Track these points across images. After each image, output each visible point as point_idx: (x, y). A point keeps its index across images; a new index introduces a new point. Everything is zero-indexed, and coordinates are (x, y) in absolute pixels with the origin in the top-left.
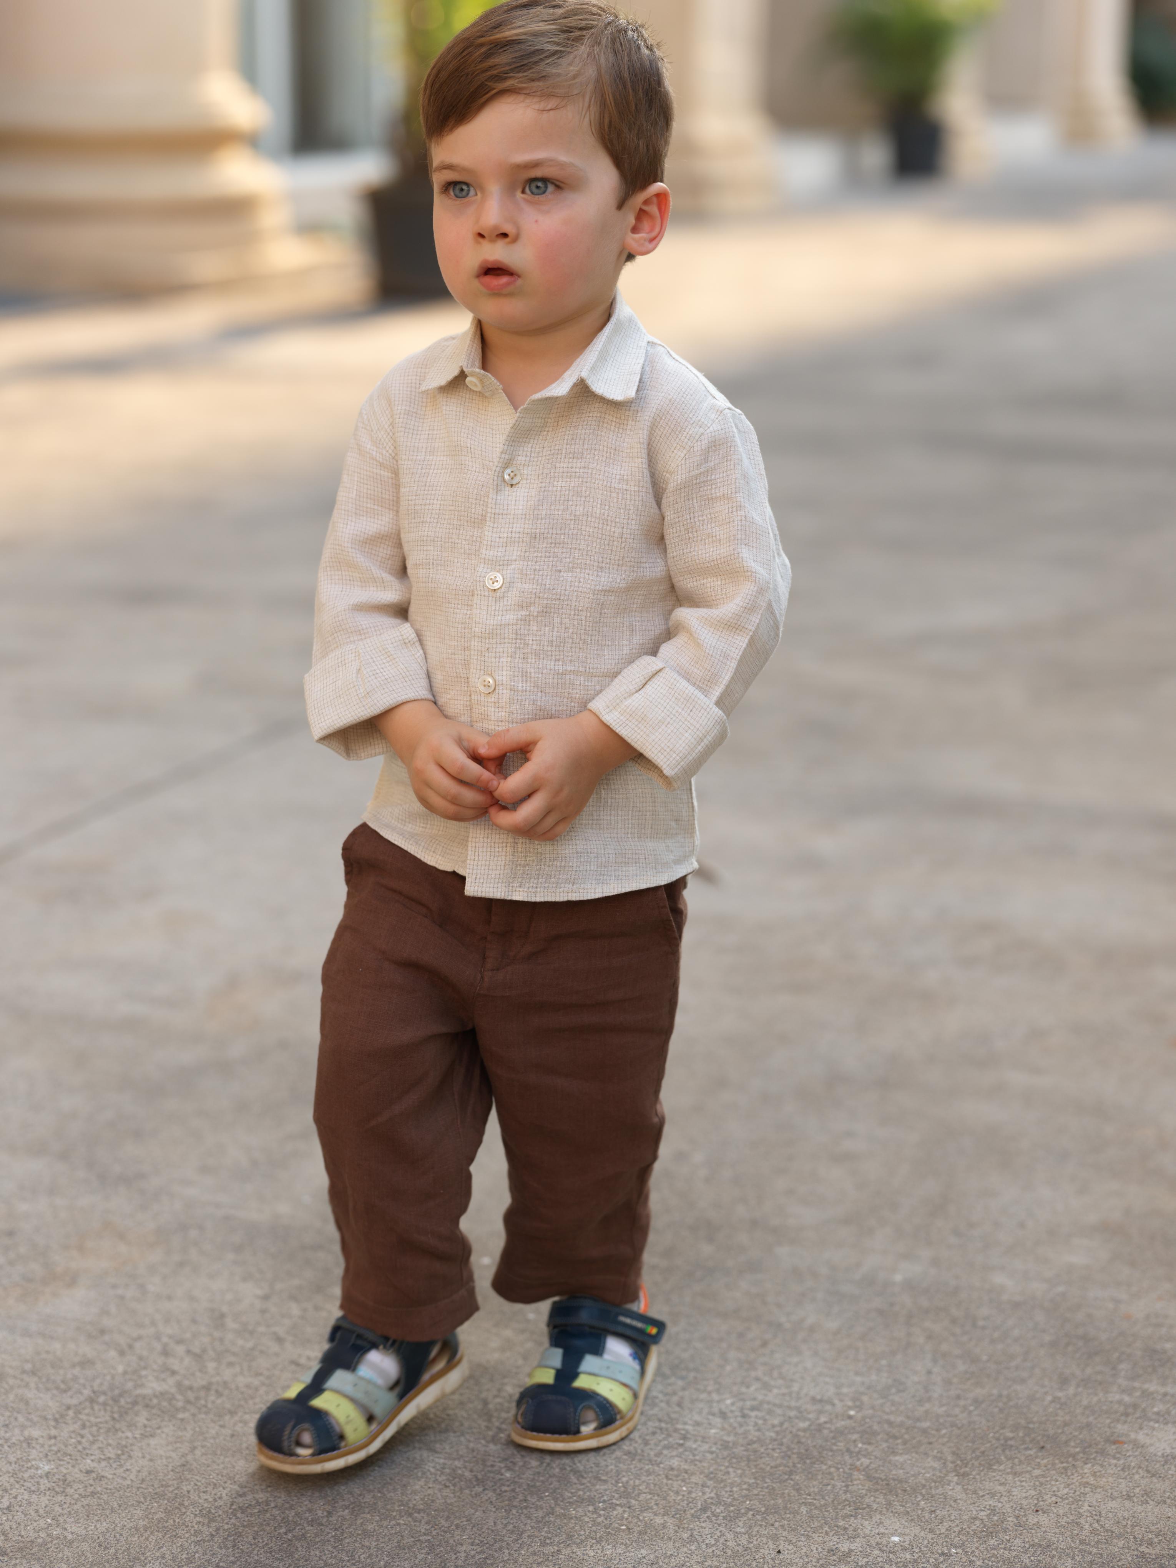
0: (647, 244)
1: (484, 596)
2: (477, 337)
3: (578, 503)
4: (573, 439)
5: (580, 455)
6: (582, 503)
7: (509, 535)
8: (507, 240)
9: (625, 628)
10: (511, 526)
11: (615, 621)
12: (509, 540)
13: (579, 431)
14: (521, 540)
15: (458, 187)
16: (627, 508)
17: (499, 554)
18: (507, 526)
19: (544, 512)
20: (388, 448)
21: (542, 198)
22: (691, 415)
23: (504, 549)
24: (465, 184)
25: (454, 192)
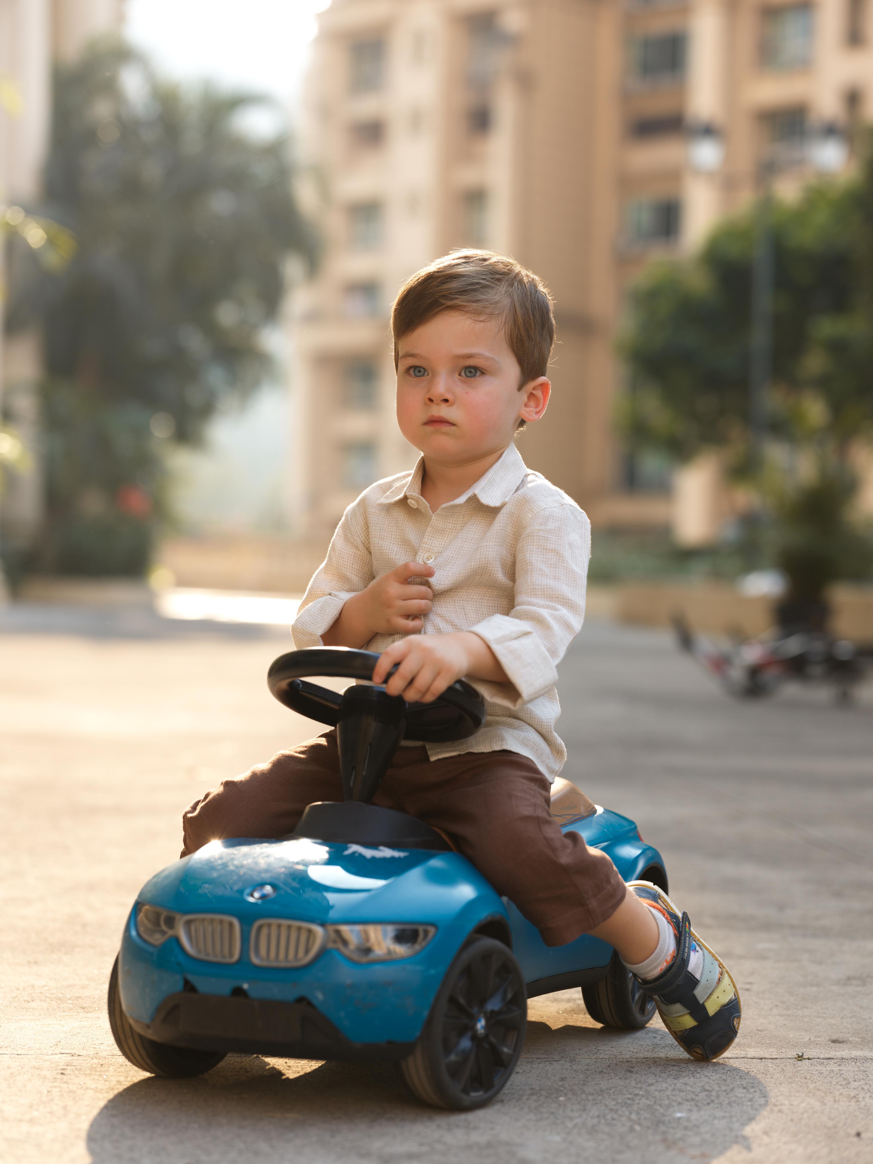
0: (534, 415)
2: (421, 468)
8: (448, 404)
20: (361, 537)
21: (472, 379)
24: (421, 367)
25: (414, 373)
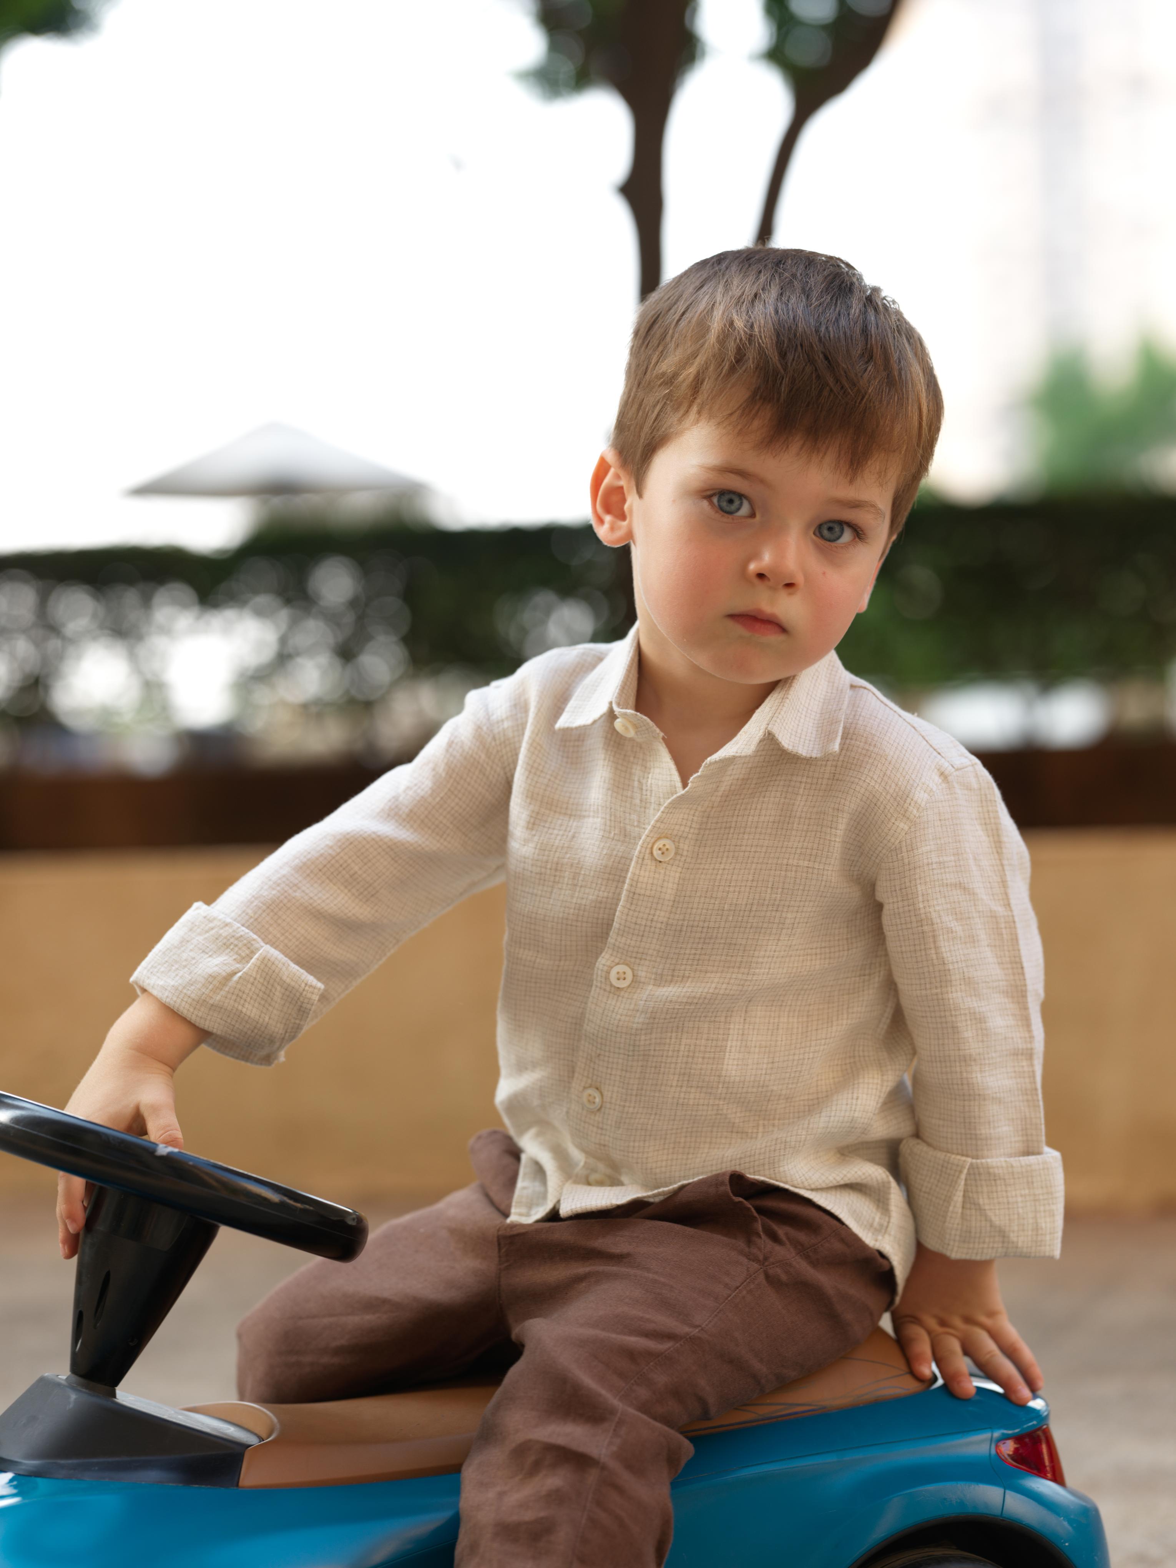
1: (605, 990)
3: (743, 889)
4: (746, 809)
5: (753, 830)
6: (748, 889)
7: (649, 923)
8: (792, 592)
9: (780, 1031)
10: (652, 912)
11: (767, 1021)
12: (647, 929)
13: (756, 799)
14: (662, 931)
15: (727, 497)
16: (807, 888)
17: (633, 943)
18: (647, 911)
19: (697, 900)
21: (834, 545)
22: (913, 776)
23: (639, 938)
24: (741, 496)
25: (719, 501)
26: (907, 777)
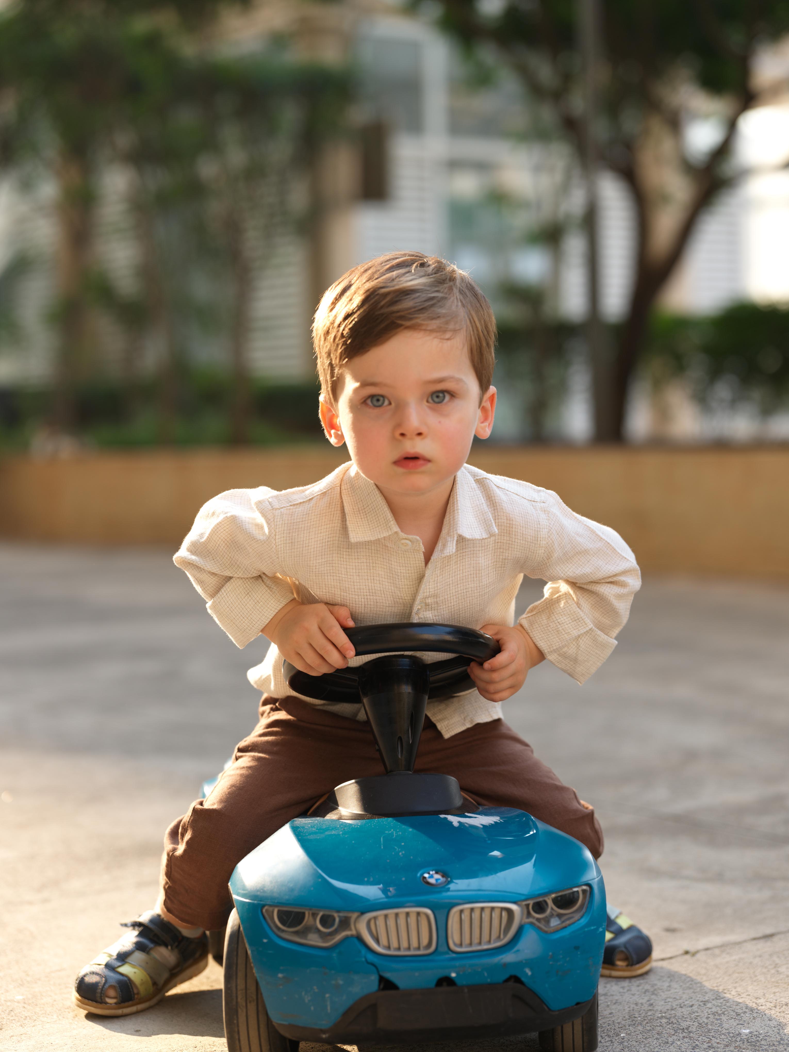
8: (421, 437)
15: (375, 399)
21: (441, 405)
24: (383, 396)
25: (372, 402)
26: (534, 528)
